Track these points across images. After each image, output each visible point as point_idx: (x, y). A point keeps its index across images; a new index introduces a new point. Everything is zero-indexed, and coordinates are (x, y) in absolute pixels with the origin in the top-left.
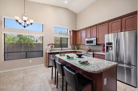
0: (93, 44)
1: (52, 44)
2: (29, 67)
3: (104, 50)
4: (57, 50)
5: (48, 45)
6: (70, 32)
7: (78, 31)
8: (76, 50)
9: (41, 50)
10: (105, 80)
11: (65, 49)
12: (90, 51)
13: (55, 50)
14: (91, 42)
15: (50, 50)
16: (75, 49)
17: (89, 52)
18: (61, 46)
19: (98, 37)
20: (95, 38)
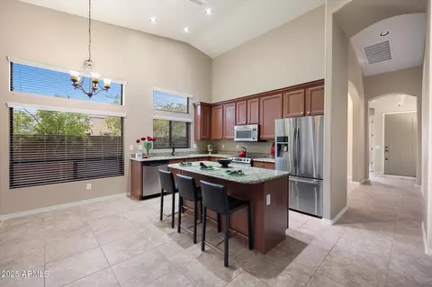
0: (251, 140)
1: (148, 138)
2: (84, 202)
3: (273, 153)
4: (161, 154)
5: (138, 141)
6: (195, 106)
7: (216, 105)
8: (210, 155)
9: (118, 154)
10: (268, 197)
11: (181, 153)
12: (244, 155)
13: (155, 155)
14: (247, 134)
15: (143, 155)
16: (207, 152)
17: (243, 159)
18: (172, 143)
19: (261, 124)
20: (256, 126)
